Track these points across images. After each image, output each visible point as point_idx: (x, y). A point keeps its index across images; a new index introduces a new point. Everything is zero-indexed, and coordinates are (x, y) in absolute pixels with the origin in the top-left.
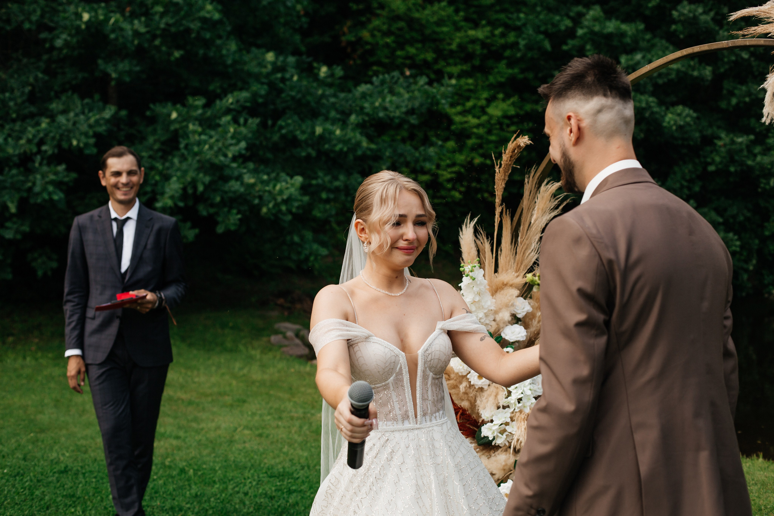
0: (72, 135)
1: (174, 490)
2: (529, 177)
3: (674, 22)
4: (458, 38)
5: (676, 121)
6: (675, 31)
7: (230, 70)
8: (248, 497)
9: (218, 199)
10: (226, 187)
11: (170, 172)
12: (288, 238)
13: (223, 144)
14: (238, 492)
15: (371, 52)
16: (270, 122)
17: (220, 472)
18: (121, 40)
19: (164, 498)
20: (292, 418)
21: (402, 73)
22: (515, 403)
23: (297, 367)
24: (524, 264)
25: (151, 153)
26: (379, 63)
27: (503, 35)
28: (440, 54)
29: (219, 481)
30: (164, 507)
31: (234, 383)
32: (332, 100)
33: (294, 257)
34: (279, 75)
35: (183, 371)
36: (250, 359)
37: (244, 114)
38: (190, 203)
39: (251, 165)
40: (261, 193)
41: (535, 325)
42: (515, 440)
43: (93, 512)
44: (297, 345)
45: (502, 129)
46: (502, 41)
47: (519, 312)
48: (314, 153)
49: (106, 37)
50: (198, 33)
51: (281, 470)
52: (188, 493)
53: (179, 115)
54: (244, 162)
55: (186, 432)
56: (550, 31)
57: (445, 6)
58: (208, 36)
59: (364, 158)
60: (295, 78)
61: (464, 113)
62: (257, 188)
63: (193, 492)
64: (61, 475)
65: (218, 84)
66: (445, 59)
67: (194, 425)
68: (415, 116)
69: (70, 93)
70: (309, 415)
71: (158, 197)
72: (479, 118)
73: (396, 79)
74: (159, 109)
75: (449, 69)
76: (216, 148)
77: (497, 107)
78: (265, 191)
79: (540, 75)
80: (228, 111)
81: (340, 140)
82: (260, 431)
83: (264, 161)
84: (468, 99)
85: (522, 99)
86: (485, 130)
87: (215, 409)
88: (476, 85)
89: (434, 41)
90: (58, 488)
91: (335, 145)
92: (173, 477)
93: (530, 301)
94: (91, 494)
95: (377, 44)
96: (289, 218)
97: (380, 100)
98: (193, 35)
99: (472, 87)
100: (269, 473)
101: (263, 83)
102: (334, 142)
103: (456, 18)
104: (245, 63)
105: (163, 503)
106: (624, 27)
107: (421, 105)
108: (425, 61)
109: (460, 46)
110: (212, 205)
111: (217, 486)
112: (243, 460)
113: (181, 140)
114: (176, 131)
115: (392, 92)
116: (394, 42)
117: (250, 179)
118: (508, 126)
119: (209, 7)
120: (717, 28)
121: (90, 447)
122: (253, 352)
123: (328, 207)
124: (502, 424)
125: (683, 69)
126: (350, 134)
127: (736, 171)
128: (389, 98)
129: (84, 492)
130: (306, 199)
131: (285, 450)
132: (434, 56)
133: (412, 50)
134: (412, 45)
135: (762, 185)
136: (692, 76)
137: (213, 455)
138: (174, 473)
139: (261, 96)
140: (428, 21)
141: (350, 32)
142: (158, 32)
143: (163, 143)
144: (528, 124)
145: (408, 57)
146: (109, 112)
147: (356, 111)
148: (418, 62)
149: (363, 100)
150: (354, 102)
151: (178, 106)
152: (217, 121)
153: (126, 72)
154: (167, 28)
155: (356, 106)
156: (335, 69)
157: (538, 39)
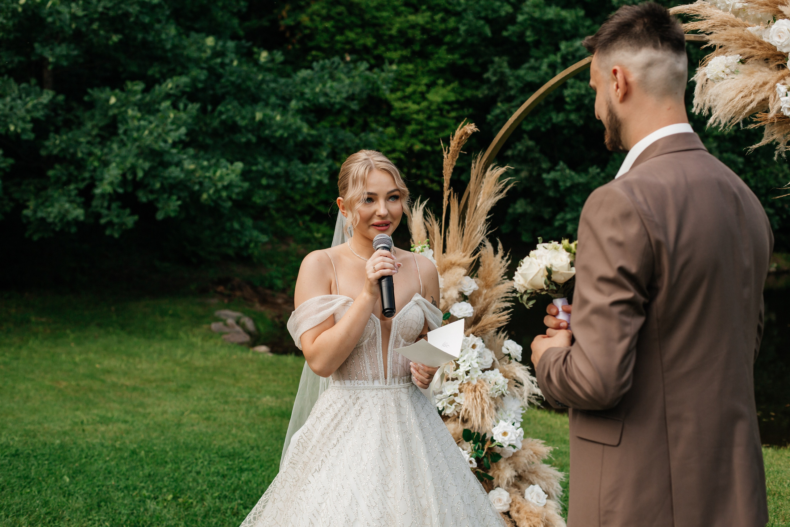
0: (9, 120)
1: (127, 470)
2: (476, 162)
4: (398, 24)
7: (169, 55)
8: (200, 476)
9: (158, 185)
10: (166, 174)
11: (109, 157)
12: (228, 225)
13: (163, 130)
14: (190, 472)
15: (311, 37)
16: (209, 108)
17: (171, 453)
18: (58, 24)
19: (118, 478)
20: (238, 402)
21: (343, 59)
22: (463, 376)
23: (239, 353)
24: (470, 245)
25: (89, 138)
26: (318, 48)
27: (443, 20)
28: (380, 39)
29: (171, 461)
30: (119, 486)
31: (177, 369)
32: (273, 85)
33: (234, 244)
34: (219, 60)
35: (125, 358)
36: (191, 346)
37: (184, 100)
38: (130, 189)
39: (191, 151)
40: (201, 179)
41: (481, 302)
42: (464, 409)
43: (49, 492)
44: (238, 333)
45: (442, 115)
46: (443, 26)
47: (466, 290)
48: (254, 139)
49: (42, 20)
50: (137, 17)
51: (232, 450)
52: (141, 473)
53: (118, 100)
54: (184, 148)
55: (133, 416)
56: (490, 17)
58: (147, 20)
59: (304, 144)
60: (235, 63)
61: (403, 99)
62: (197, 175)
63: (146, 472)
64: (13, 458)
65: (157, 69)
66: (385, 44)
67: (140, 410)
68: (355, 102)
69: (6, 77)
70: (255, 399)
71: (97, 183)
72: (419, 104)
73: (336, 64)
74: (97, 94)
75: (389, 55)
76: (155, 134)
77: (437, 93)
78: (205, 177)
79: (480, 61)
80: (168, 96)
81: (281, 126)
82: (207, 414)
83: (204, 147)
84: (408, 85)
85: (462, 85)
86: (425, 116)
87: (160, 395)
88: (416, 71)
89: (374, 25)
90: (11, 470)
91: (276, 131)
92: (125, 459)
93: (477, 279)
94: (45, 475)
95: (316, 28)
96: (229, 204)
97: (320, 86)
98: (132, 19)
99: (412, 73)
100: (220, 453)
101: (202, 68)
102: (275, 128)
104: (185, 48)
105: (118, 482)
106: (564, 13)
107: (362, 91)
108: (365, 46)
109: (400, 31)
110: (152, 192)
111: (170, 466)
112: (193, 442)
113: (120, 125)
114: (115, 117)
115: (332, 77)
116: (333, 27)
117: (190, 166)
118: (448, 112)
121: (39, 432)
122: (194, 340)
123: (268, 193)
124: (450, 395)
126: (291, 120)
128: (329, 84)
129: (38, 473)
130: (246, 185)
131: (234, 431)
132: (374, 41)
133: (351, 35)
134: (351, 30)
137: (162, 438)
138: (126, 455)
139: (200, 81)
140: (368, 6)
141: (289, 16)
142: (96, 16)
143: (101, 129)
144: (468, 111)
145: (347, 42)
146: (46, 97)
147: (296, 97)
148: (357, 47)
149: (303, 86)
150: (294, 87)
151: (117, 91)
152: (157, 106)
153: (63, 56)
154: (105, 11)
155: (297, 91)
156: (275, 54)
157: (478, 25)
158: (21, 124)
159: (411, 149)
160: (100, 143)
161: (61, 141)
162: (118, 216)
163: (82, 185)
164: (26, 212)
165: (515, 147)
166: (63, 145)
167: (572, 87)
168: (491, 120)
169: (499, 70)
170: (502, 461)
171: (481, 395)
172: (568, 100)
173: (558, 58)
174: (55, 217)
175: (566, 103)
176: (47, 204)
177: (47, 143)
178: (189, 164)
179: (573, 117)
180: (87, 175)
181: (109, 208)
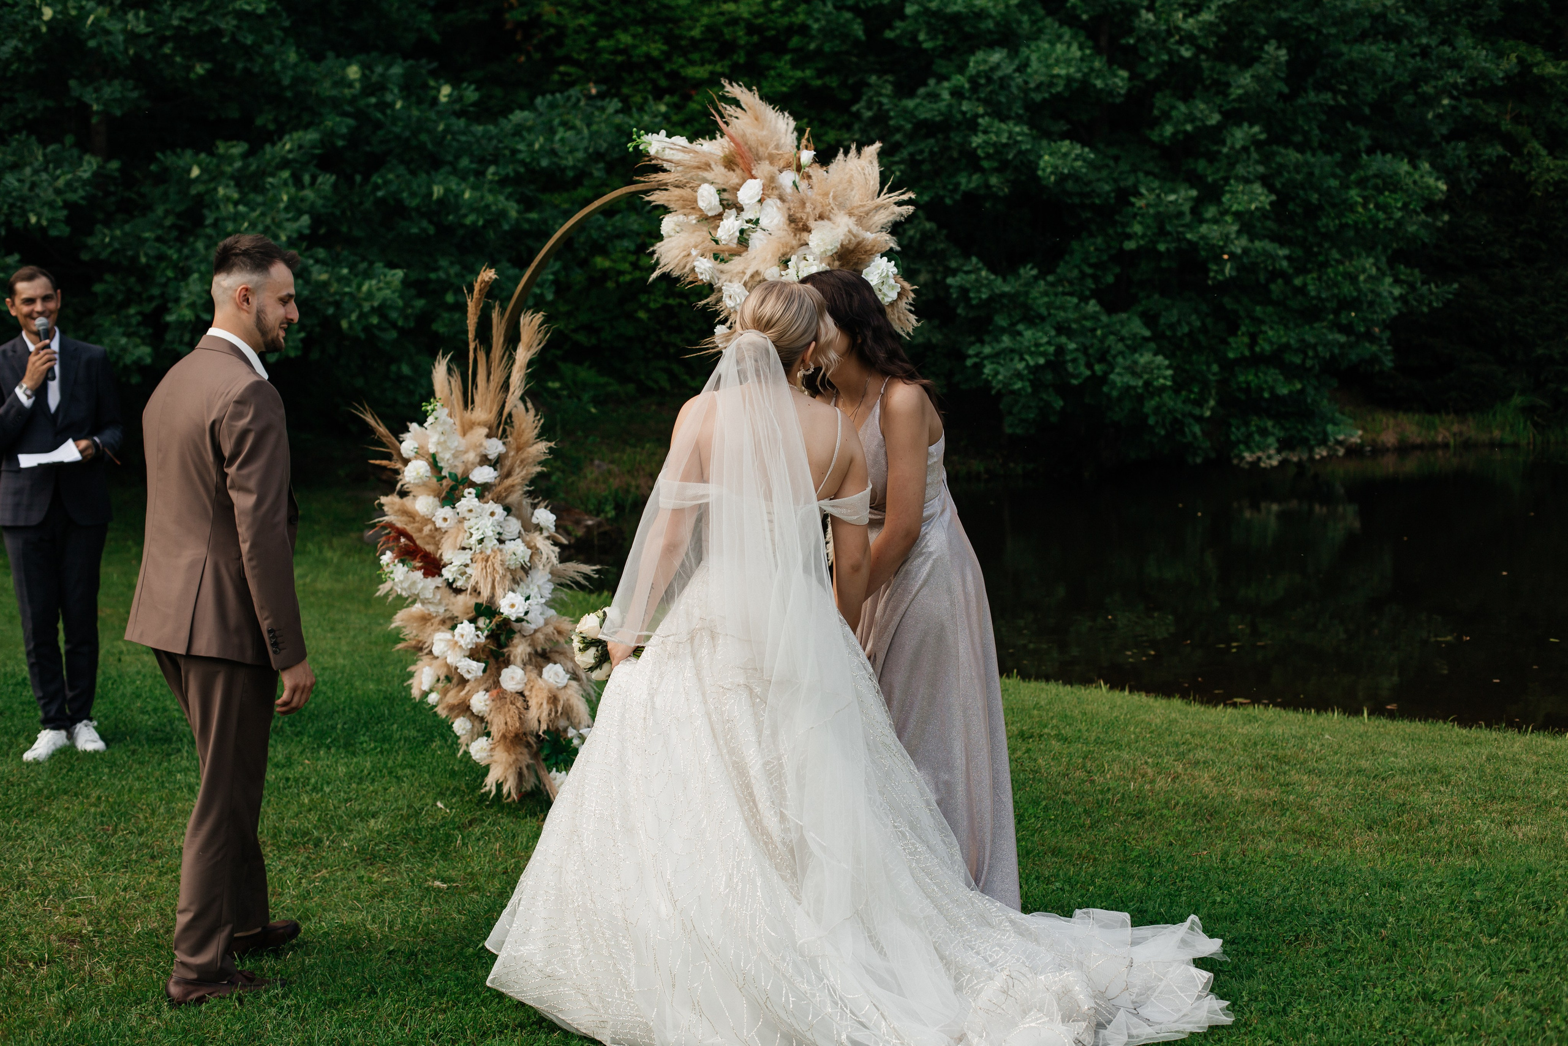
0: (28, 206)
4: (704, 18)
5: (1056, 167)
7: (289, 94)
12: (393, 368)
13: (273, 219)
15: (557, 41)
16: (358, 178)
18: (105, 49)
21: (585, 91)
22: (475, 544)
25: (160, 232)
26: (568, 60)
28: (675, 45)
32: (463, 138)
34: (373, 100)
39: (321, 253)
40: (338, 297)
41: (505, 466)
42: (474, 581)
46: (785, 21)
47: (489, 452)
49: (81, 45)
50: (233, 35)
53: (203, 170)
54: (308, 249)
58: (249, 41)
60: (399, 105)
62: (332, 290)
65: (271, 117)
66: (685, 55)
68: (601, 165)
69: (24, 133)
71: (170, 305)
73: (574, 99)
74: (171, 160)
76: (260, 227)
78: (346, 294)
79: (850, 81)
80: (285, 164)
81: (472, 208)
83: (350, 243)
89: (665, 21)
91: (465, 216)
93: (506, 441)
95: (565, 26)
96: (393, 334)
97: (543, 138)
101: (345, 114)
102: (462, 211)
104: (314, 82)
107: (611, 145)
108: (648, 56)
109: (709, 29)
113: (206, 212)
114: (200, 196)
115: (568, 123)
116: (594, 24)
123: (456, 316)
124: (462, 566)
125: (1079, 75)
126: (488, 198)
127: (1168, 250)
128: (557, 137)
130: (420, 303)
132: (665, 48)
133: (625, 39)
134: (626, 30)
135: (1212, 274)
136: (1094, 86)
139: (343, 137)
142: (168, 33)
143: (179, 216)
146: (89, 166)
147: (504, 156)
149: (517, 138)
150: (500, 141)
151: (203, 156)
152: (266, 180)
153: (115, 100)
154: (184, 24)
155: (506, 147)
156: (466, 89)
157: (842, 21)
158: (46, 211)
160: (177, 239)
161: (112, 238)
163: (149, 308)
166: (116, 245)
167: (985, 132)
169: (875, 99)
170: (514, 636)
171: (494, 566)
172: (979, 152)
173: (965, 80)
176: (93, 338)
177: (91, 241)
178: (320, 274)
179: (994, 180)
180: (156, 291)
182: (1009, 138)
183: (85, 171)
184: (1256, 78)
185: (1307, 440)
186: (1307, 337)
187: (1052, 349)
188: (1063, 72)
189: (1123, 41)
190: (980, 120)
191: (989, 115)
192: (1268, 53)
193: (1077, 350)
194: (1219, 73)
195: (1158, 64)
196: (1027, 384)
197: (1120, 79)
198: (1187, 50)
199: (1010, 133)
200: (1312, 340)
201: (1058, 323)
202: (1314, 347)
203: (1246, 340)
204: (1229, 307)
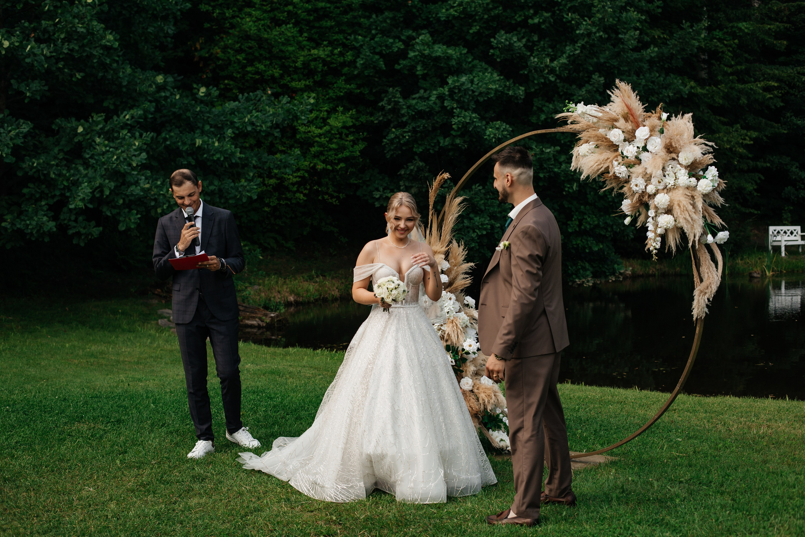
2: (449, 194)
3: (492, 47)
4: (302, 57)
5: (495, 135)
6: (493, 55)
7: (124, 90)
9: (121, 201)
10: (128, 192)
11: (76, 178)
13: (127, 155)
15: (223, 67)
18: (34, 64)
21: (265, 92)
22: (445, 315)
24: (445, 241)
25: (58, 161)
27: (341, 54)
28: (285, 70)
32: (208, 115)
34: (163, 94)
36: (152, 336)
39: (149, 173)
40: (156, 196)
41: (453, 274)
42: (447, 333)
45: (341, 138)
46: (341, 59)
47: (445, 267)
50: (100, 57)
53: (84, 129)
56: (384, 52)
57: (290, 28)
58: (108, 61)
59: (232, 165)
60: (178, 97)
62: (152, 193)
65: (111, 102)
66: (290, 75)
68: (278, 130)
71: (69, 199)
72: (321, 128)
73: (259, 96)
74: (64, 123)
75: (293, 84)
77: (337, 118)
79: (374, 91)
80: (125, 126)
81: (217, 151)
85: (358, 112)
86: (327, 139)
89: (281, 58)
91: (213, 155)
93: (449, 262)
95: (229, 59)
97: (249, 116)
98: (95, 60)
101: (150, 101)
102: (212, 152)
103: (300, 39)
104: (138, 84)
106: (450, 51)
107: (284, 120)
108: (272, 76)
109: (304, 64)
110: (114, 207)
113: (85, 150)
114: (79, 143)
115: (257, 108)
116: (244, 59)
117: (145, 185)
118: (347, 136)
119: (110, 37)
120: (529, 54)
122: (151, 332)
125: (500, 89)
126: (226, 146)
127: (544, 176)
128: (255, 114)
132: (281, 72)
133: (261, 67)
134: (260, 62)
135: (566, 189)
136: (507, 95)
140: (276, 41)
141: (202, 49)
142: (61, 57)
143: (66, 153)
144: (363, 134)
145: (257, 73)
147: (227, 124)
148: (266, 77)
149: (233, 116)
150: (224, 117)
151: (82, 121)
152: (116, 135)
153: (37, 91)
154: (69, 52)
155: (227, 120)
156: (212, 89)
157: (374, 60)
158: (6, 150)
159: (314, 168)
160: (65, 165)
161: (38, 164)
162: (84, 228)
163: (51, 202)
164: (3, 224)
165: (408, 168)
166: (39, 168)
167: (458, 117)
168: (387, 144)
169: (393, 99)
170: (468, 361)
171: (457, 325)
172: (454, 126)
173: (445, 90)
174: (33, 229)
175: (453, 129)
176: (24, 217)
177: (25, 165)
179: (458, 141)
180: (58, 193)
181: (76, 221)
182: (470, 120)
183: (24, 128)
184: (588, 92)
185: (605, 272)
186: (608, 221)
187: (489, 226)
188: (494, 87)
189: (521, 72)
190: (455, 111)
191: (460, 108)
192: (594, 79)
193: (499, 227)
194: (567, 89)
195: (538, 84)
196: (477, 244)
197: (521, 91)
198: (552, 77)
199: (470, 117)
200: (611, 223)
201: (490, 213)
202: (612, 227)
203: (577, 223)
204: (566, 206)
